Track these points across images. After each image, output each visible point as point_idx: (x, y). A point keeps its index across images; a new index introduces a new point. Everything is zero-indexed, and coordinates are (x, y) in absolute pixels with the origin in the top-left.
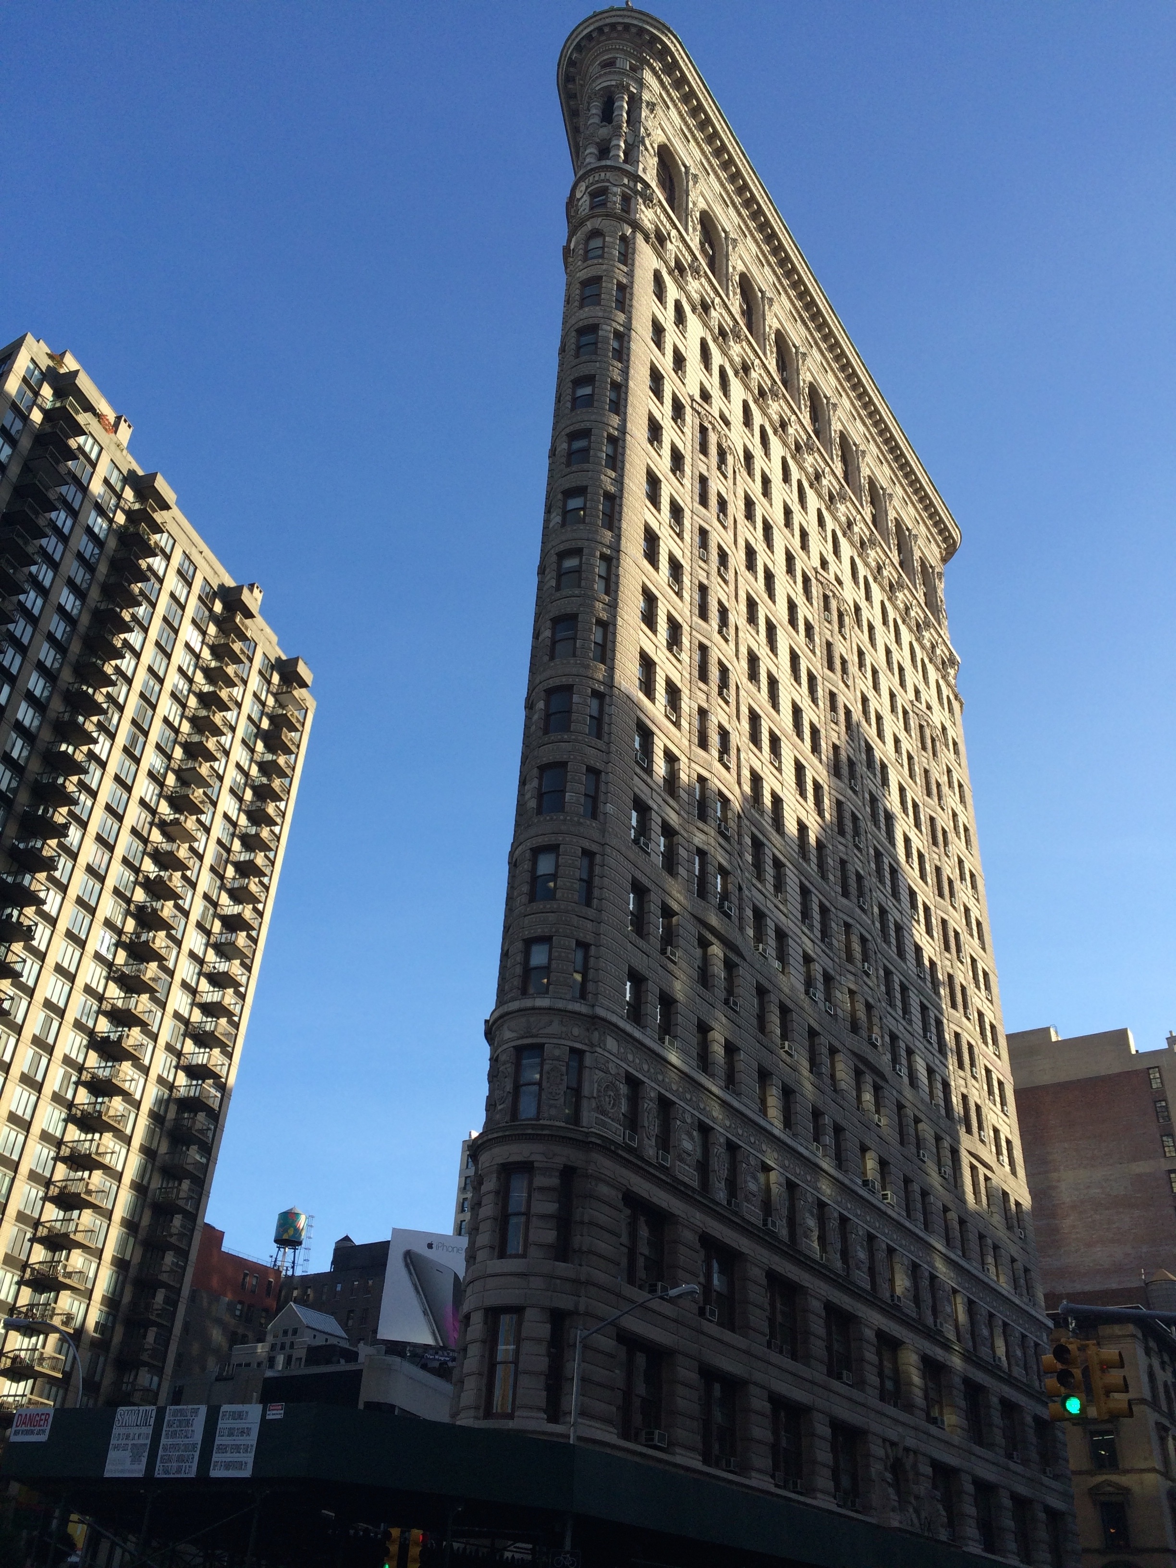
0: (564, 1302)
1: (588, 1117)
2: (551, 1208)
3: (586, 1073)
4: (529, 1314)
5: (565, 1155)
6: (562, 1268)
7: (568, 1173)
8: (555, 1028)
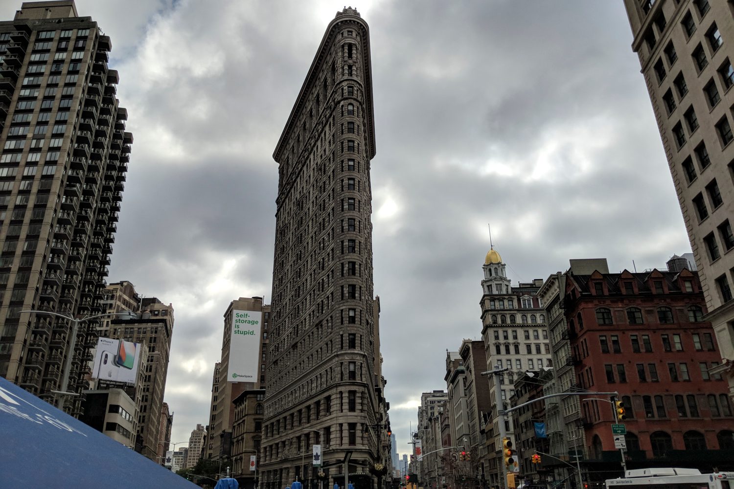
0: (363, 421)
1: (364, 379)
2: (360, 401)
3: (363, 368)
4: (359, 425)
5: (361, 389)
6: (363, 414)
7: (363, 393)
8: (358, 358)
